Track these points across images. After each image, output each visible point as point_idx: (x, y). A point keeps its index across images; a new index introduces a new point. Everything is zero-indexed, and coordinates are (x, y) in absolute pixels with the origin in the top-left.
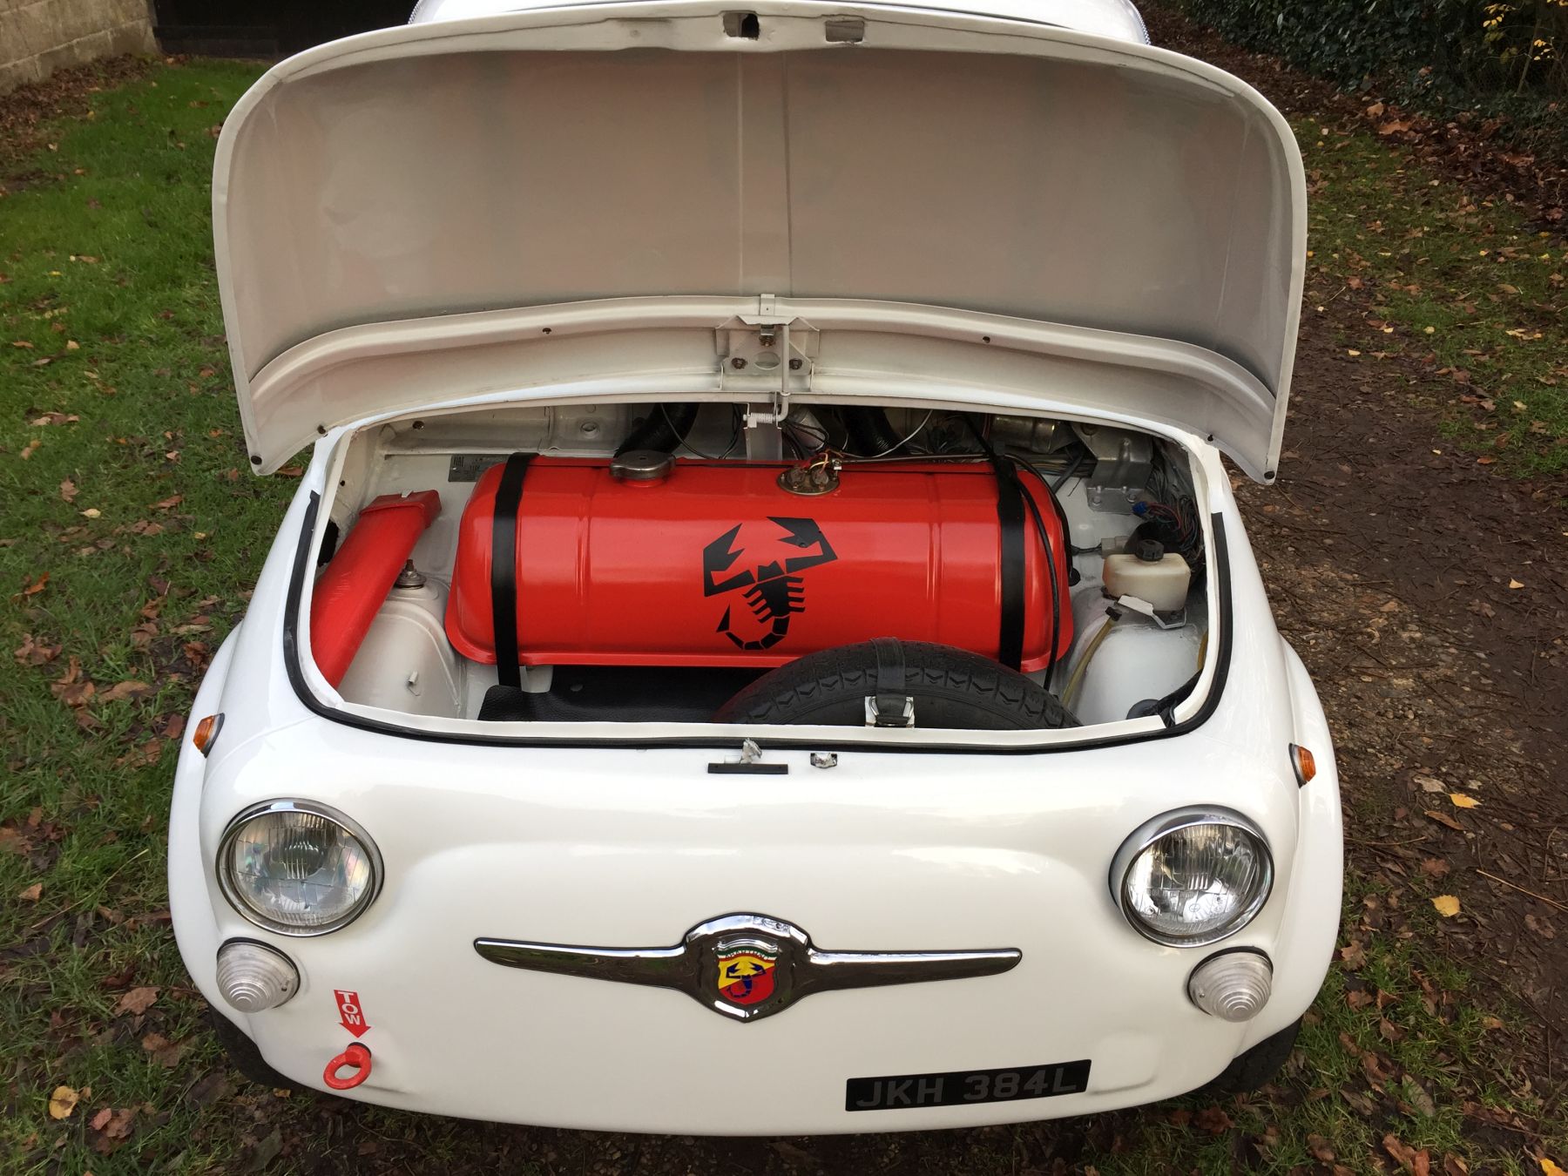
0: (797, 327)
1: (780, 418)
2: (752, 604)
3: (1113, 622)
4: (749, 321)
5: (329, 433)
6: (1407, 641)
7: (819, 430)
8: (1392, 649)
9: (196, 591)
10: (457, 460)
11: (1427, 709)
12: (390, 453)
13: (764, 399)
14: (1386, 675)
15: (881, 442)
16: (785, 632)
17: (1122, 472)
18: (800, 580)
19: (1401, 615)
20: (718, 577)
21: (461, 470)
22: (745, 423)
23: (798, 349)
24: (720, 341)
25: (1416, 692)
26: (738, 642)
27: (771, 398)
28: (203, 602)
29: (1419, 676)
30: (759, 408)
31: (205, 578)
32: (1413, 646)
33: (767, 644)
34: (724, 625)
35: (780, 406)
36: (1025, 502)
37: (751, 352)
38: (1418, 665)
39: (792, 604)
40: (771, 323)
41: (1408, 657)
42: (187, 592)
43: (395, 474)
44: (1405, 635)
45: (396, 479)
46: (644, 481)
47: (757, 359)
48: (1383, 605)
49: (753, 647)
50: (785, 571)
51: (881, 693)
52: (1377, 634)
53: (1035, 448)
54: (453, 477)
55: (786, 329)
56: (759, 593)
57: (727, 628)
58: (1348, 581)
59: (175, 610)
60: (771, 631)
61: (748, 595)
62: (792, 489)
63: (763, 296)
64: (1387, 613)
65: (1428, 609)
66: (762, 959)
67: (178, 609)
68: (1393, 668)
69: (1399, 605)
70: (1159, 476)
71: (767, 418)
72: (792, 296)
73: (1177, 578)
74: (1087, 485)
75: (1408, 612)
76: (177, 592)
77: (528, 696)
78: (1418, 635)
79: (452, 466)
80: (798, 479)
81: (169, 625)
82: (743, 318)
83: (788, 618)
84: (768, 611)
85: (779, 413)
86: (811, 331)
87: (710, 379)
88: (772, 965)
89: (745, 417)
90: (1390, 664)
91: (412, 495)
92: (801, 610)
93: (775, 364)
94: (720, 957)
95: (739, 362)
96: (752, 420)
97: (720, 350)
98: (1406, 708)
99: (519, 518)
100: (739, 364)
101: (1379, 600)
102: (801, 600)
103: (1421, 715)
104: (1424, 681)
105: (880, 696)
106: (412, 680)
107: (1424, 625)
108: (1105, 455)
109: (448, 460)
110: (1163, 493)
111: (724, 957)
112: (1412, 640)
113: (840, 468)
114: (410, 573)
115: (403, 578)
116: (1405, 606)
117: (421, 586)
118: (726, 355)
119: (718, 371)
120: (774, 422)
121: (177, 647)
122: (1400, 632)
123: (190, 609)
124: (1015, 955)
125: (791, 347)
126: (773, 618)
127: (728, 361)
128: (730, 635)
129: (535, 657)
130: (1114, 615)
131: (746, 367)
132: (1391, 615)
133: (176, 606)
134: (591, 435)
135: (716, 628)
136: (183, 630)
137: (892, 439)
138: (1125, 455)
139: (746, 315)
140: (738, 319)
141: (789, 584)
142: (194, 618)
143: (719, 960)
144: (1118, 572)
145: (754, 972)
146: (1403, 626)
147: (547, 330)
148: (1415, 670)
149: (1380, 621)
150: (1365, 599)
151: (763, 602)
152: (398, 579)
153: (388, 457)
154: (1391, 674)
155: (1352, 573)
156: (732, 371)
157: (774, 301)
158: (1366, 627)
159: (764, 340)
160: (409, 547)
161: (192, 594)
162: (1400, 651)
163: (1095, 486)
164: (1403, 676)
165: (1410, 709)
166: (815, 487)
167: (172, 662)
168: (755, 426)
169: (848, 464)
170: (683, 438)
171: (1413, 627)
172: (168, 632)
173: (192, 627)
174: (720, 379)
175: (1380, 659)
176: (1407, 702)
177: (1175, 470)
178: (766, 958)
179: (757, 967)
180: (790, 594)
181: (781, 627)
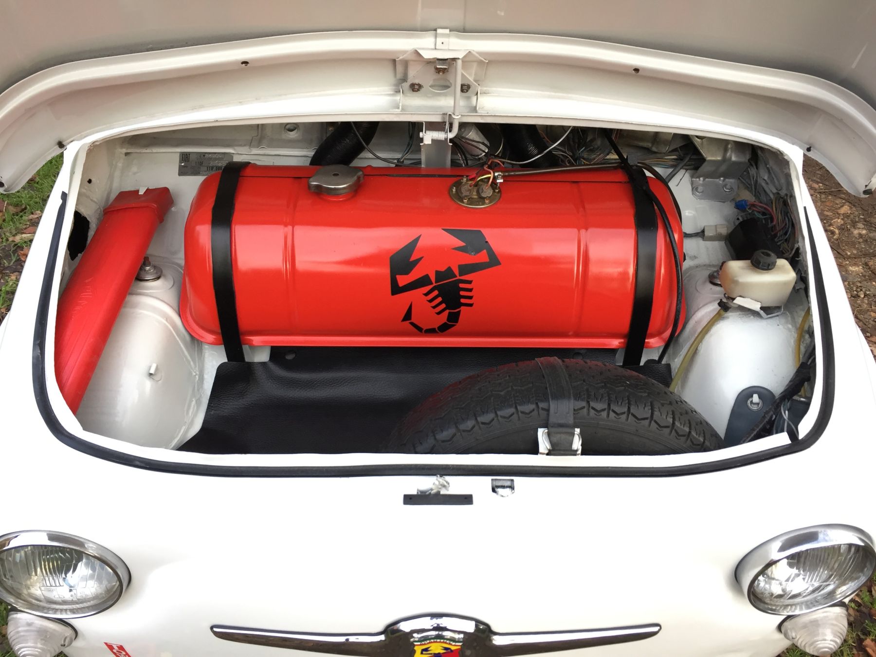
0: (469, 59)
1: (451, 135)
2: (431, 301)
3: (722, 312)
4: (427, 55)
5: (69, 147)
6: (857, 236)
7: (483, 144)
8: (847, 244)
9: (26, 208)
10: (185, 157)
11: (872, 290)
12: (129, 151)
13: (437, 119)
14: (844, 263)
15: (532, 149)
16: (457, 322)
17: (723, 168)
18: (470, 282)
19: (852, 216)
20: (403, 280)
21: (188, 166)
22: (422, 140)
23: (468, 76)
24: (400, 69)
25: (865, 276)
26: (419, 329)
27: (444, 118)
28: (31, 216)
29: (866, 264)
30: (433, 126)
31: (31, 197)
32: (861, 240)
33: (443, 329)
34: (408, 316)
35: (451, 125)
36: (657, 211)
37: (427, 78)
38: (865, 255)
39: (463, 301)
40: (446, 58)
41: (858, 249)
42: (19, 209)
43: (134, 169)
44: (856, 232)
45: (135, 173)
46: (337, 195)
47: (431, 83)
48: (839, 208)
49: (431, 332)
50: (458, 275)
51: (552, 427)
52: (837, 231)
53: (654, 149)
54: (182, 172)
55: (459, 62)
56: (436, 293)
57: (410, 319)
58: (816, 190)
59: (11, 223)
60: (445, 320)
61: (426, 294)
62: (463, 202)
63: (439, 31)
64: (843, 214)
65: (870, 211)
66: (450, 644)
67: (14, 223)
68: (849, 257)
69: (851, 208)
70: (753, 171)
71: (440, 136)
72: (465, 31)
73: (785, 284)
74: (692, 176)
75: (857, 213)
76: (12, 209)
77: (250, 365)
78: (864, 232)
79: (181, 162)
80: (468, 193)
81: (8, 234)
82: (421, 52)
83: (460, 311)
84: (443, 306)
85: (450, 131)
86: (480, 63)
87: (388, 98)
88: (459, 647)
89: (421, 135)
90: (847, 254)
91: (148, 191)
92: (471, 305)
93: (447, 87)
94: (416, 643)
95: (416, 87)
96: (428, 137)
97: (400, 75)
98: (859, 290)
99: (233, 226)
100: (415, 88)
101: (837, 204)
102: (470, 298)
103: (868, 295)
104: (870, 268)
105: (553, 430)
106: (152, 371)
107: (868, 225)
108: (712, 156)
109: (177, 158)
110: (756, 189)
111: (419, 643)
112: (861, 235)
113: (502, 181)
114: (148, 268)
115: (142, 273)
116: (854, 209)
117: (158, 278)
118: (404, 79)
119: (398, 92)
120: (446, 139)
121: (15, 252)
122: (852, 230)
123: (22, 221)
124: (656, 629)
125: (463, 75)
126: (447, 311)
127: (406, 85)
128: (412, 324)
129: (256, 340)
130: (725, 307)
131: (422, 90)
132: (846, 216)
133: (12, 220)
134: (293, 135)
135: (402, 319)
136: (18, 238)
137: (541, 147)
138: (728, 154)
139: (423, 49)
140: (417, 53)
141: (461, 285)
142: (26, 228)
143: (414, 646)
144: (735, 279)
145: (444, 651)
146: (854, 224)
147: (245, 63)
148: (863, 260)
149: (839, 221)
150: (828, 204)
151: (440, 299)
152: (138, 275)
153: (127, 154)
154: (848, 262)
155: (818, 183)
156: (410, 94)
157: (448, 36)
158: (829, 226)
159: (438, 71)
160: (146, 244)
161: (23, 210)
162: (853, 244)
163: (699, 177)
164: (855, 265)
165: (861, 290)
166: (482, 200)
167: (12, 264)
168: (430, 143)
169: (509, 176)
170: (368, 144)
171: (860, 225)
172: (7, 240)
173: (24, 235)
174: (399, 98)
175: (839, 251)
176: (859, 285)
177: (768, 168)
178: (454, 644)
179: (446, 649)
180: (462, 293)
181: (454, 318)
